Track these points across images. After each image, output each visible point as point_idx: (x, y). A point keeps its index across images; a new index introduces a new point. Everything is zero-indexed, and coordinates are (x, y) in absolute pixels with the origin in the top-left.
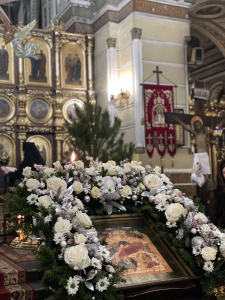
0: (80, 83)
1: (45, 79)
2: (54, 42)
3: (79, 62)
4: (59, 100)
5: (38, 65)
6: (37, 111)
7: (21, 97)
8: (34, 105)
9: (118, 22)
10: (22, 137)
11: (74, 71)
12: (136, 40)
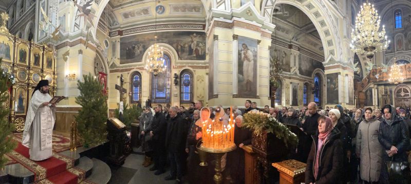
0: (51, 69)
1: (39, 65)
2: (44, 50)
3: (51, 60)
4: (44, 75)
5: (37, 59)
6: (36, 78)
7: (31, 72)
8: (34, 75)
9: (71, 47)
10: (30, 89)
11: (50, 64)
12: (80, 55)
